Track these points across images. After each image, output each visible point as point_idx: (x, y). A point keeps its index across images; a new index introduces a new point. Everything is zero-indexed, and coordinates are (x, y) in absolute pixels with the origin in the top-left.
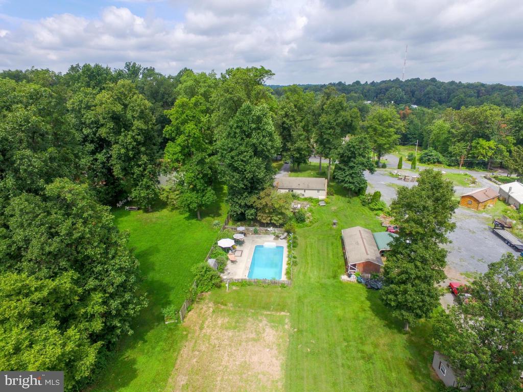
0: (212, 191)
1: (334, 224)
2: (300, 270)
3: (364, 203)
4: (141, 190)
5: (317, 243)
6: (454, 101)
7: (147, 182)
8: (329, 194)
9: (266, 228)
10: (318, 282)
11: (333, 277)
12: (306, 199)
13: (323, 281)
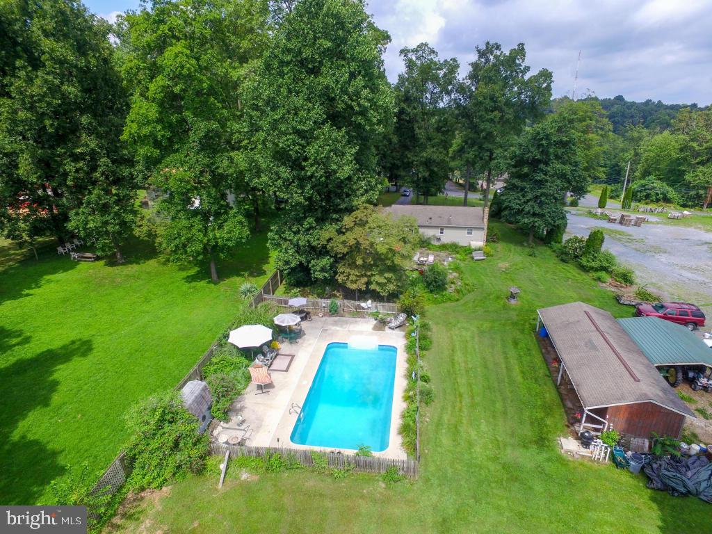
0: (240, 218)
1: (513, 296)
2: (440, 418)
3: (565, 256)
4: (89, 214)
5: (477, 339)
7: (99, 197)
8: (491, 238)
9: (357, 303)
10: (495, 459)
11: (536, 442)
12: (444, 247)
13: (510, 454)
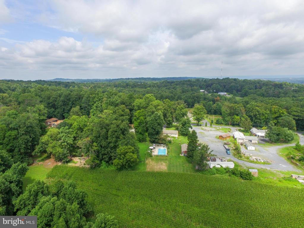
2: (170, 153)
5: (174, 148)
6: (243, 91)
8: (179, 135)
9: (161, 145)
12: (172, 137)
13: (176, 156)
